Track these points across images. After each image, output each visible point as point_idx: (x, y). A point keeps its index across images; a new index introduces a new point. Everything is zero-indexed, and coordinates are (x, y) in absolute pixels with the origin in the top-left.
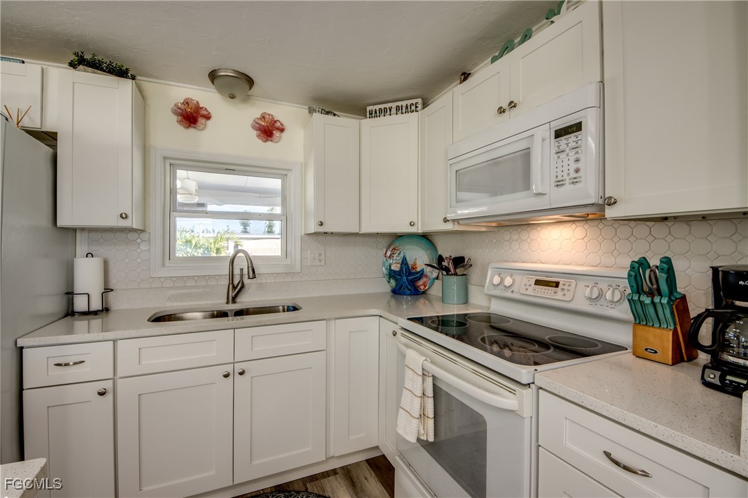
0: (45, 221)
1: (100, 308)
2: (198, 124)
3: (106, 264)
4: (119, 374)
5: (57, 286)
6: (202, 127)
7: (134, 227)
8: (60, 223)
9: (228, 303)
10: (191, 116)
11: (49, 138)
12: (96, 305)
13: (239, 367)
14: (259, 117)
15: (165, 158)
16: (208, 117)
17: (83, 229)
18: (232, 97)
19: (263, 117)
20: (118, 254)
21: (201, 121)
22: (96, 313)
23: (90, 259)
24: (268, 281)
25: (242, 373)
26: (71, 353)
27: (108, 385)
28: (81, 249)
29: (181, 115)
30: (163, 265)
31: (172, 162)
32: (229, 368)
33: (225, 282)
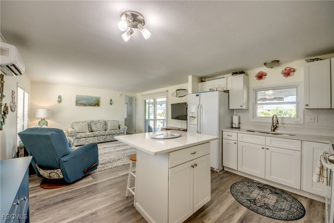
0: (227, 108)
1: (237, 127)
2: (263, 78)
3: (239, 117)
4: (238, 140)
5: (230, 121)
6: (264, 78)
7: (244, 108)
8: (230, 108)
9: (271, 131)
10: (261, 76)
11: (227, 92)
12: (237, 126)
13: (267, 147)
14: (284, 69)
15: (254, 90)
16: (266, 75)
17: (235, 109)
18: (272, 68)
19: (286, 69)
20: (242, 115)
21: (264, 77)
22: (237, 128)
23: (236, 116)
24: (288, 126)
25: (267, 149)
26: (230, 134)
27: (236, 142)
28: (235, 114)
29: (258, 77)
30: (253, 118)
31: (256, 90)
32: (264, 147)
33: (271, 125)
